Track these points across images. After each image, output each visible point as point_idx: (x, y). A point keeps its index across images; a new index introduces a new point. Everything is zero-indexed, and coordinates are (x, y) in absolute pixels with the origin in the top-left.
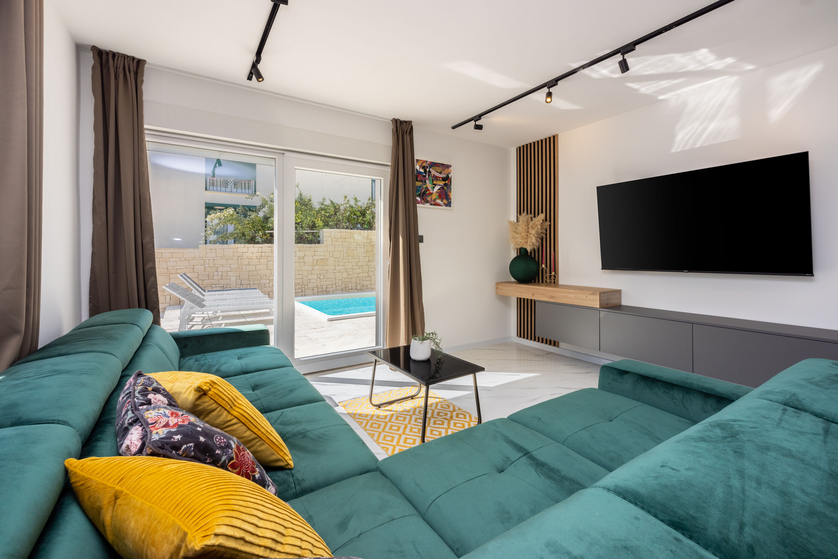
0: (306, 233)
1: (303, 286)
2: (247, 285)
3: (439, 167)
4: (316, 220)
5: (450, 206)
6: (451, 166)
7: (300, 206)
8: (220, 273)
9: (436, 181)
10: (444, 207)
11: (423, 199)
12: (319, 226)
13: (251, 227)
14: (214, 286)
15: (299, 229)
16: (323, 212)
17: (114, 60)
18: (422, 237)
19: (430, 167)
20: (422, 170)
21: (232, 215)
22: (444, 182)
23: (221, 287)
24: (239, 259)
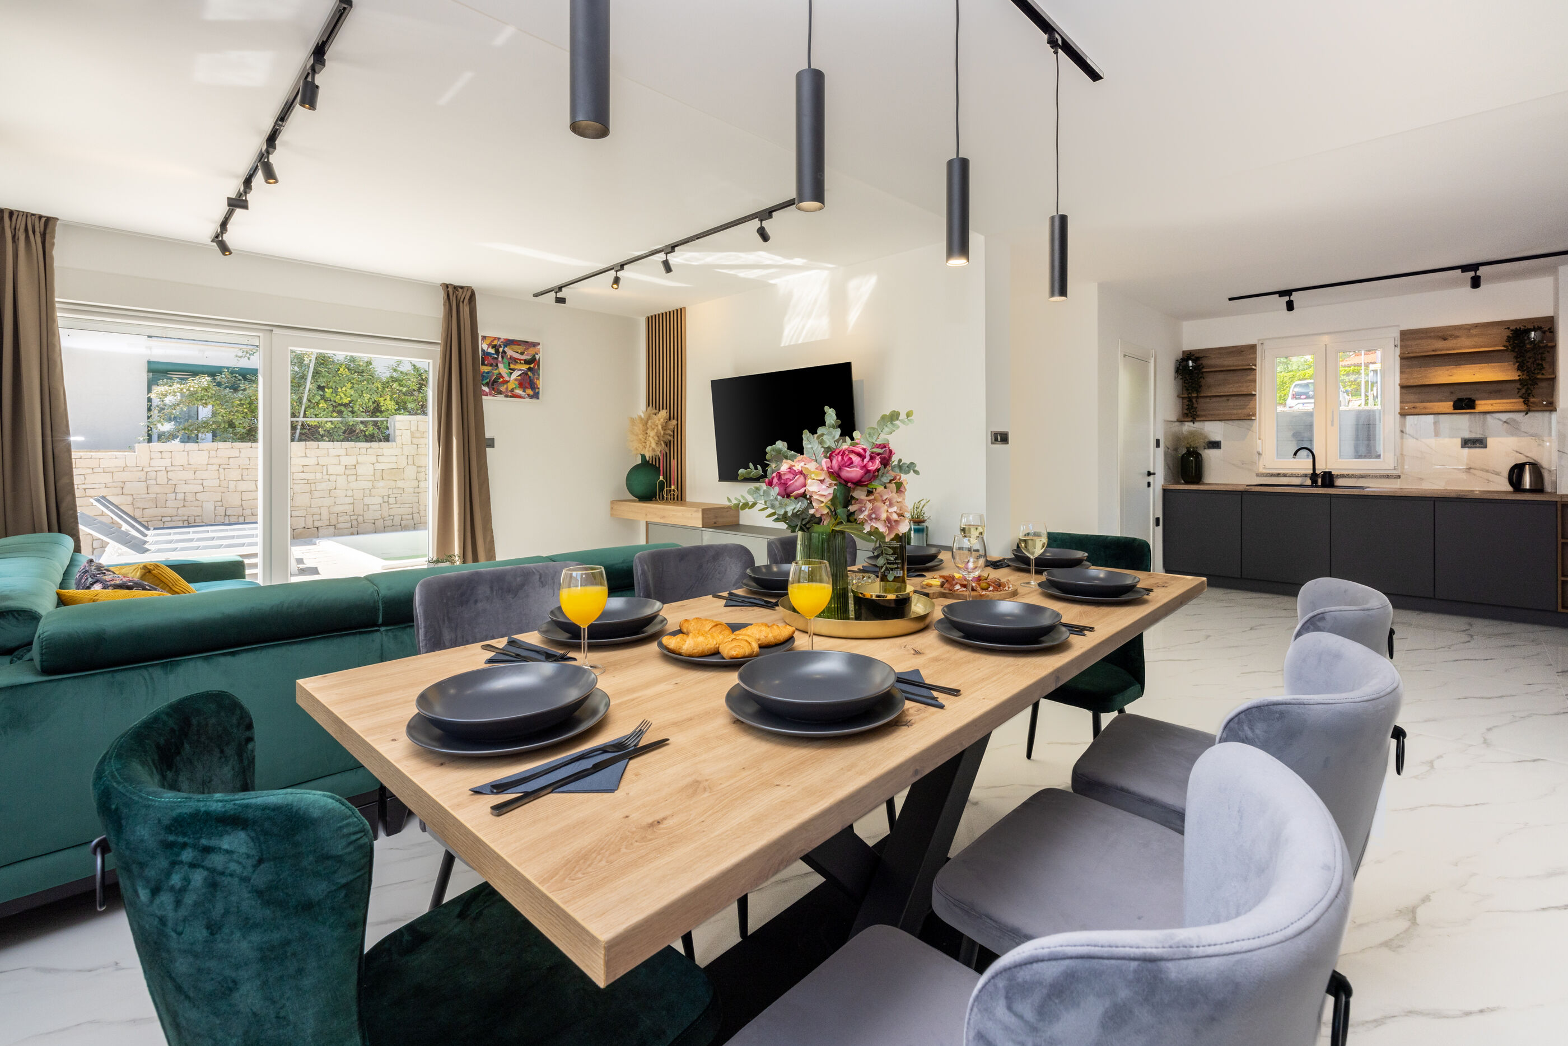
0: (362, 422)
1: (352, 517)
2: (239, 516)
3: (519, 345)
4: (382, 399)
5: (538, 398)
6: (539, 344)
7: (348, 373)
8: (180, 496)
9: (515, 365)
10: (528, 400)
11: (493, 389)
12: (388, 410)
13: (246, 410)
14: (169, 519)
15: (346, 416)
16: (395, 385)
17: (11, 220)
18: (493, 440)
19: (505, 346)
20: (492, 351)
21: (206, 390)
22: (528, 366)
23: (184, 521)
24: (221, 470)
